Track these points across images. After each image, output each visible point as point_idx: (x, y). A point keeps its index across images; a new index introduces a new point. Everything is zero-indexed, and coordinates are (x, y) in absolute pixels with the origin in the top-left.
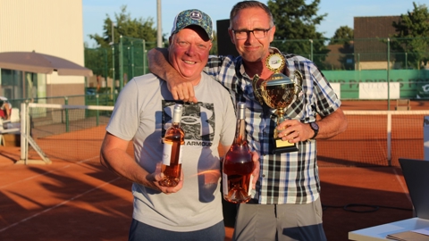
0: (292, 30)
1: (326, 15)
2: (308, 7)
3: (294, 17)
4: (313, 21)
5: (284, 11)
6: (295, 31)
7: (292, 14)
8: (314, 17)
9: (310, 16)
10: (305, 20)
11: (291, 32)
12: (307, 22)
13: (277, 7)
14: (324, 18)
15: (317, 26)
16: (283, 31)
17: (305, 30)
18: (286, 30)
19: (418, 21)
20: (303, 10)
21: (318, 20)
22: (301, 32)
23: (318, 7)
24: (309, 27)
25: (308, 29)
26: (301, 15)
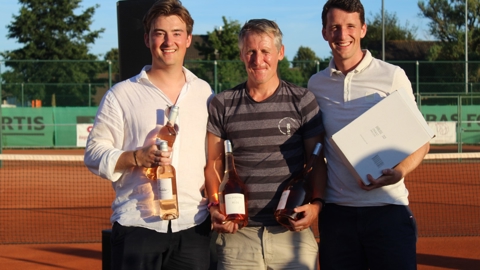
0: (56, 50)
1: (102, 31)
2: (78, 18)
3: (57, 32)
4: (84, 37)
5: (43, 24)
6: (60, 52)
7: (55, 28)
8: (86, 33)
9: (81, 32)
10: (73, 36)
11: (55, 53)
12: (75, 39)
13: (34, 17)
14: (100, 34)
15: (90, 45)
16: (44, 51)
17: (74, 51)
18: (47, 49)
19: (229, 43)
20: (71, 23)
21: (92, 38)
22: (70, 52)
23: (92, 19)
24: (79, 46)
25: (78, 50)
26: (68, 30)
